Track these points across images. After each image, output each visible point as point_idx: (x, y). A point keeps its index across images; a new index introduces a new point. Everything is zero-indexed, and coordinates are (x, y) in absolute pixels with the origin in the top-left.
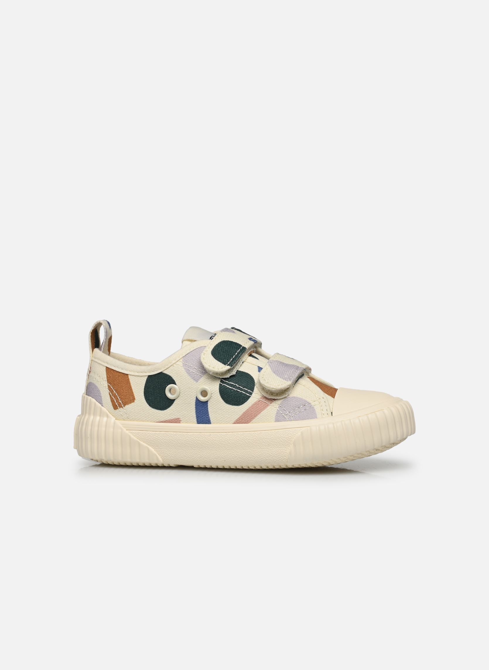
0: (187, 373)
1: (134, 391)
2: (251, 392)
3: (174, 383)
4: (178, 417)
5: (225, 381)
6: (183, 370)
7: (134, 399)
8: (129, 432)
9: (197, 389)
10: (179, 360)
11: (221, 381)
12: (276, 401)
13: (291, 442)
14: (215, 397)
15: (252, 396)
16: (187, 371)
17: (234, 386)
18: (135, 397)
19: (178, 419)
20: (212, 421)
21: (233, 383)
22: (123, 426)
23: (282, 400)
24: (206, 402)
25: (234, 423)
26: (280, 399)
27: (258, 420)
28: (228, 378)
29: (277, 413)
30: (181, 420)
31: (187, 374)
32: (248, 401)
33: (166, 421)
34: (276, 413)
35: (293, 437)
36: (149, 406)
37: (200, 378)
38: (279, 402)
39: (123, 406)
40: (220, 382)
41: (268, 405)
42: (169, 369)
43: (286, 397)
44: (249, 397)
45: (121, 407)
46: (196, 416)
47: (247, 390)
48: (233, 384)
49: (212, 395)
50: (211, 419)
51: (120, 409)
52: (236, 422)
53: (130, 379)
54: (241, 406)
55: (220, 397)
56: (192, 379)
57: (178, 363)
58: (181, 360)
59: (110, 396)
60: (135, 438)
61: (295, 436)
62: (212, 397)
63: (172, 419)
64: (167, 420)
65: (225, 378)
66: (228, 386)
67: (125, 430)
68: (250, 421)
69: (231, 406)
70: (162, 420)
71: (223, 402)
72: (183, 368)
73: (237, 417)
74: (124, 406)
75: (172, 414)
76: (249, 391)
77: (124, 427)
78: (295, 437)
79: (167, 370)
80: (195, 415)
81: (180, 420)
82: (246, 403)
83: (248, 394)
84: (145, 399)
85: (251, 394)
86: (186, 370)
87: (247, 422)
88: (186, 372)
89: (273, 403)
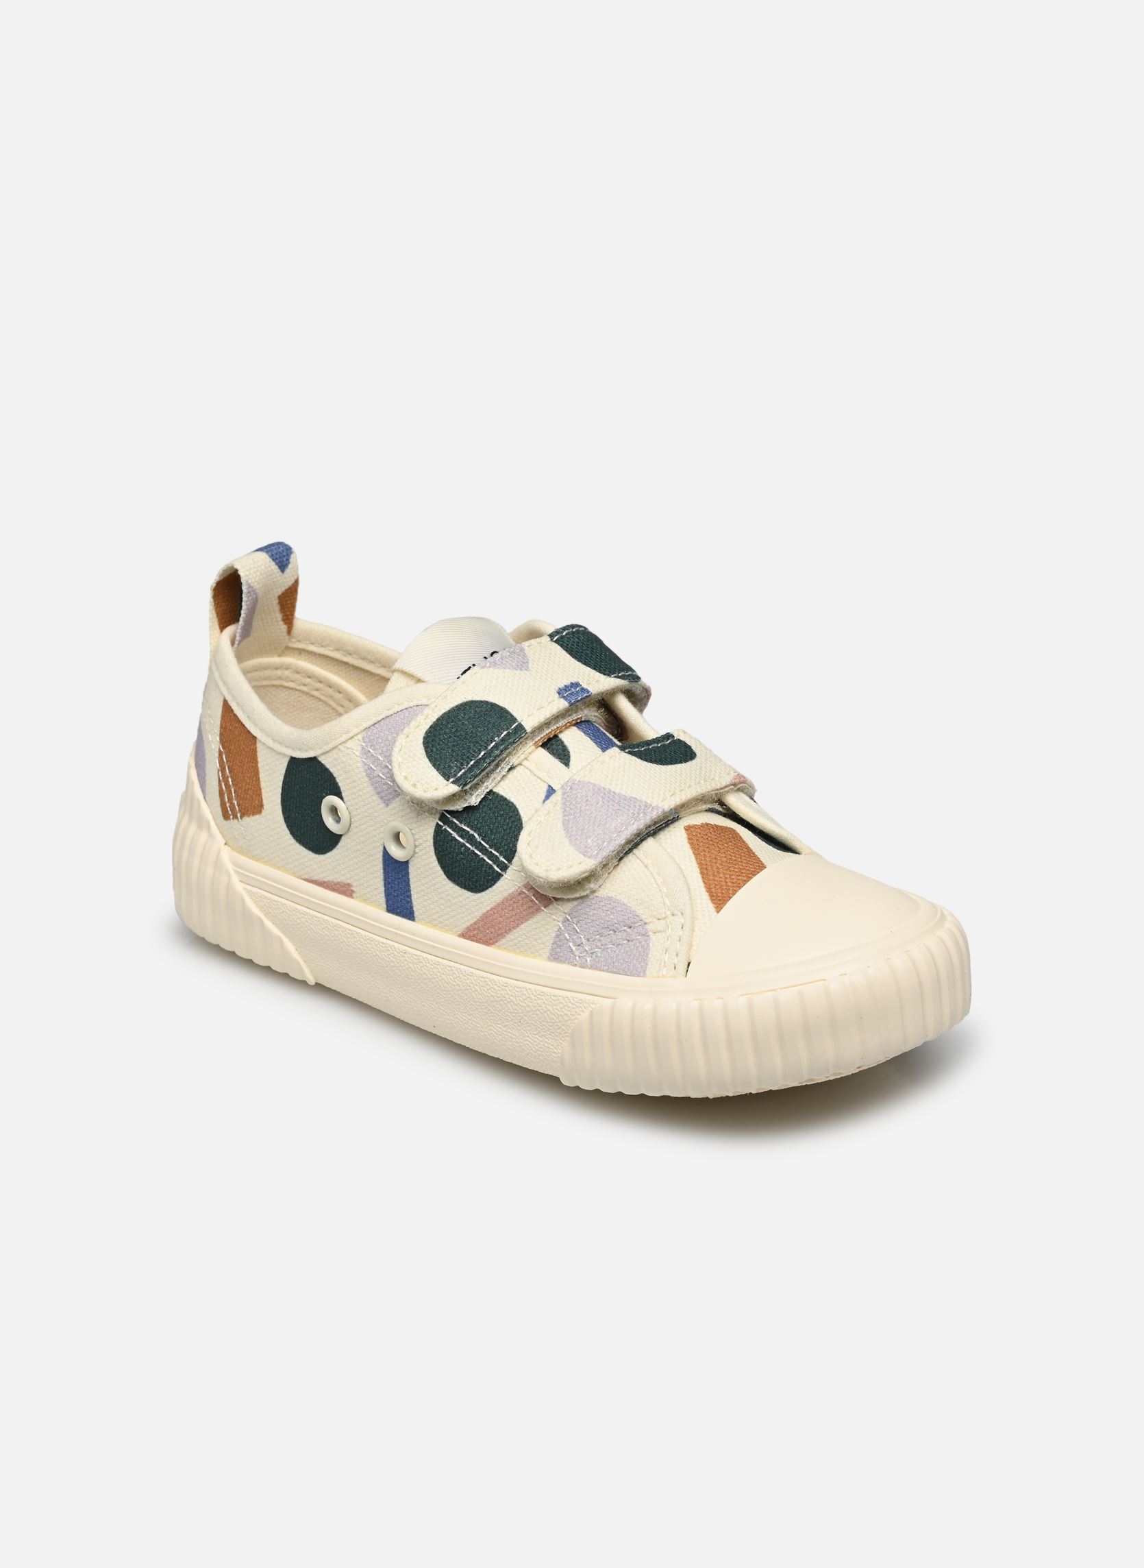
0: (368, 775)
1: (263, 785)
2: (506, 862)
3: (338, 794)
4: (348, 881)
5: (451, 819)
6: (359, 765)
7: (261, 806)
8: (245, 889)
9: (386, 824)
10: (356, 735)
11: (443, 817)
12: (560, 903)
13: (568, 1030)
14: (424, 857)
15: (505, 876)
16: (369, 772)
17: (471, 839)
18: (265, 802)
19: (348, 884)
20: (416, 914)
21: (468, 829)
22: (234, 870)
23: (575, 903)
24: (406, 864)
25: (463, 936)
26: (569, 900)
27: (511, 943)
28: (458, 811)
29: (557, 936)
30: (354, 889)
31: (366, 779)
32: (494, 887)
33: (324, 882)
34: (554, 935)
35: (572, 1018)
36: (291, 833)
37: (393, 798)
38: (567, 907)
39: (239, 815)
40: (440, 820)
41: (538, 910)
42: (330, 754)
43: (587, 896)
44: (499, 876)
45: (235, 817)
46: (385, 891)
47: (497, 854)
48: (468, 832)
49: (417, 850)
50: (415, 909)
51: (233, 823)
52: (467, 933)
53: (258, 749)
54: (479, 895)
55: (435, 858)
56: (377, 796)
57: (350, 744)
58: (360, 737)
59: (219, 781)
60: (255, 910)
61: (579, 1017)
62: (417, 853)
63: (335, 881)
64: (325, 880)
65: (451, 811)
66: (455, 834)
67: (235, 879)
68: (495, 940)
69: (457, 888)
70: (315, 878)
71: (442, 872)
72: (359, 759)
73: (468, 921)
74: (241, 818)
75: (336, 870)
76: (502, 859)
77: (237, 872)
78: (577, 1019)
79: (326, 755)
80: (383, 889)
81: (352, 888)
82: (490, 889)
83: (497, 866)
84: (283, 813)
85: (504, 868)
86: (366, 767)
87: (488, 942)
88: (364, 774)
89: (551, 907)
